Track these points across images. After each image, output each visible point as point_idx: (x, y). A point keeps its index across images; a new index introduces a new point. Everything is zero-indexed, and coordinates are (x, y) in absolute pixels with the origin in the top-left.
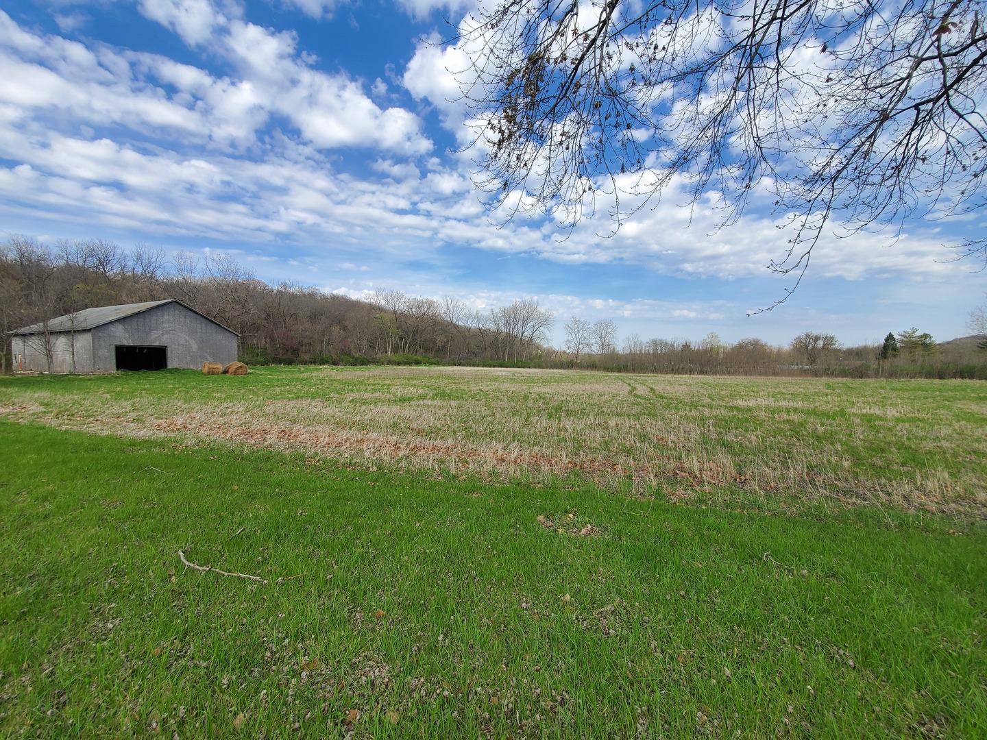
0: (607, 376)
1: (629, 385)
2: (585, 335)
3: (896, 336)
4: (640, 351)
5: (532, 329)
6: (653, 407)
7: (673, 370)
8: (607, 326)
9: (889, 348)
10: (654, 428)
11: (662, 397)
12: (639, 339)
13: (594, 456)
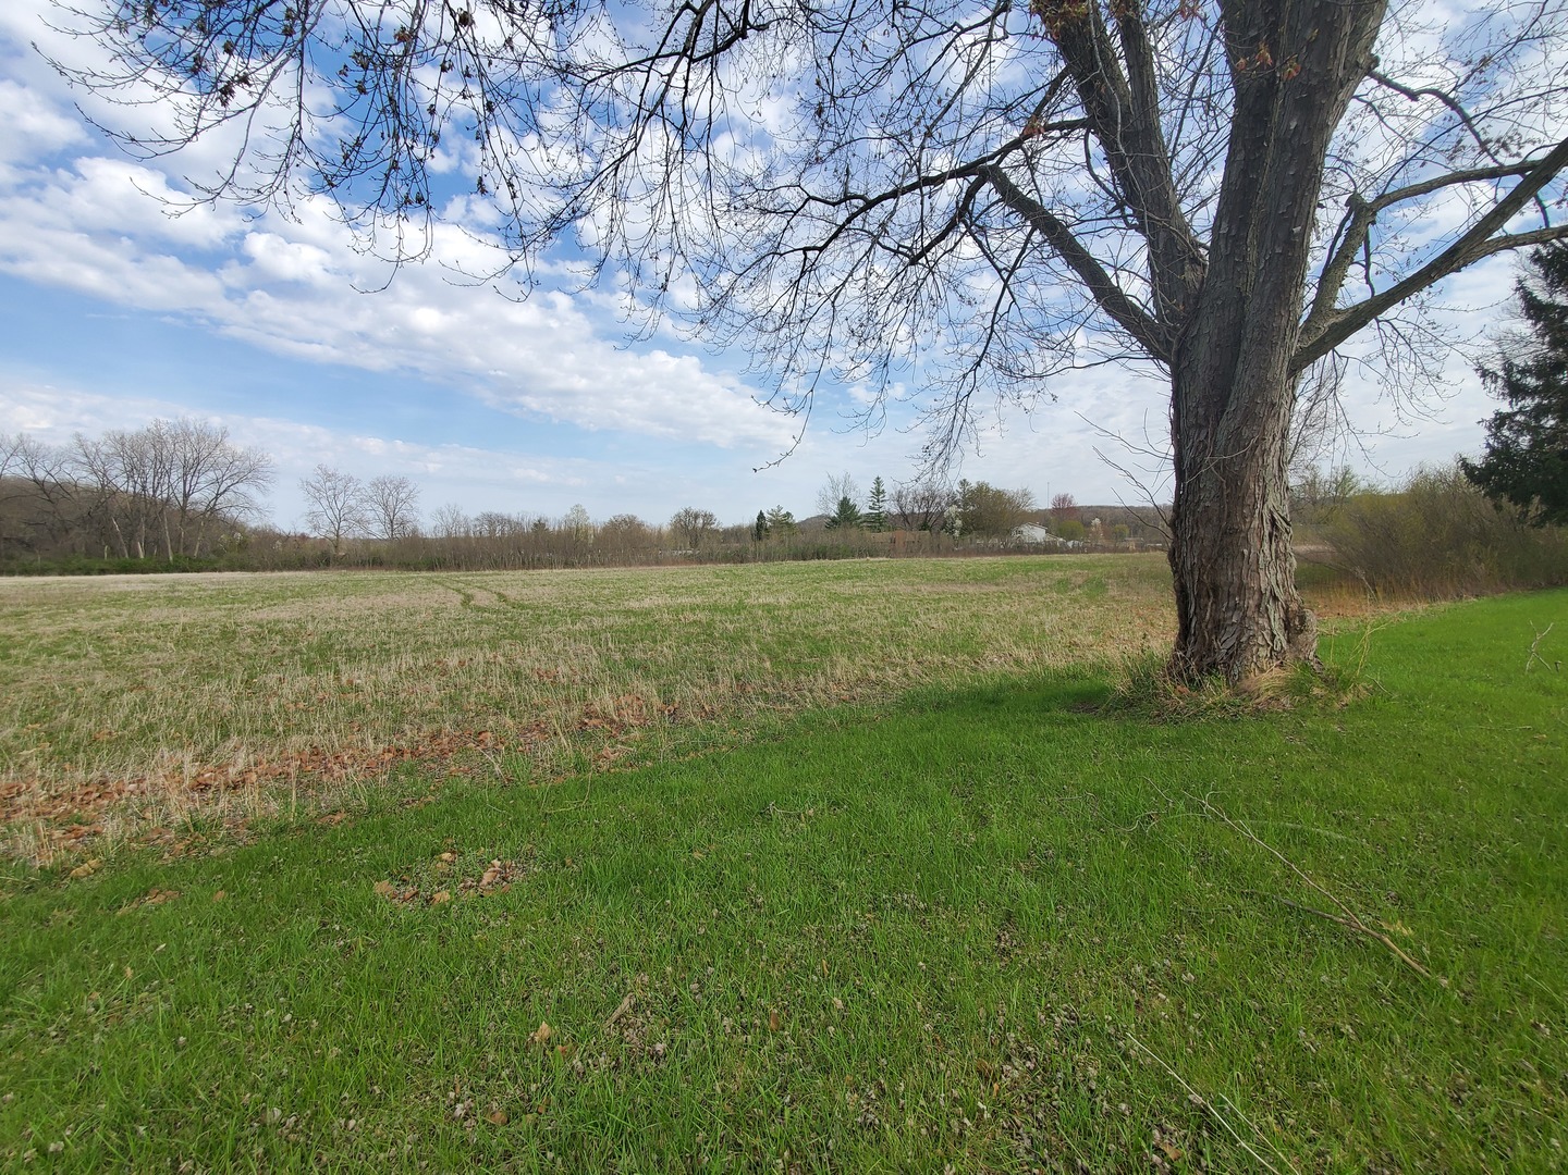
0: (408, 578)
1: (459, 591)
2: (352, 502)
3: (766, 515)
4: (467, 532)
5: (214, 488)
6: (515, 624)
7: (523, 563)
8: (396, 488)
9: (760, 528)
10: (529, 659)
11: (523, 607)
12: (461, 512)
13: (435, 726)
